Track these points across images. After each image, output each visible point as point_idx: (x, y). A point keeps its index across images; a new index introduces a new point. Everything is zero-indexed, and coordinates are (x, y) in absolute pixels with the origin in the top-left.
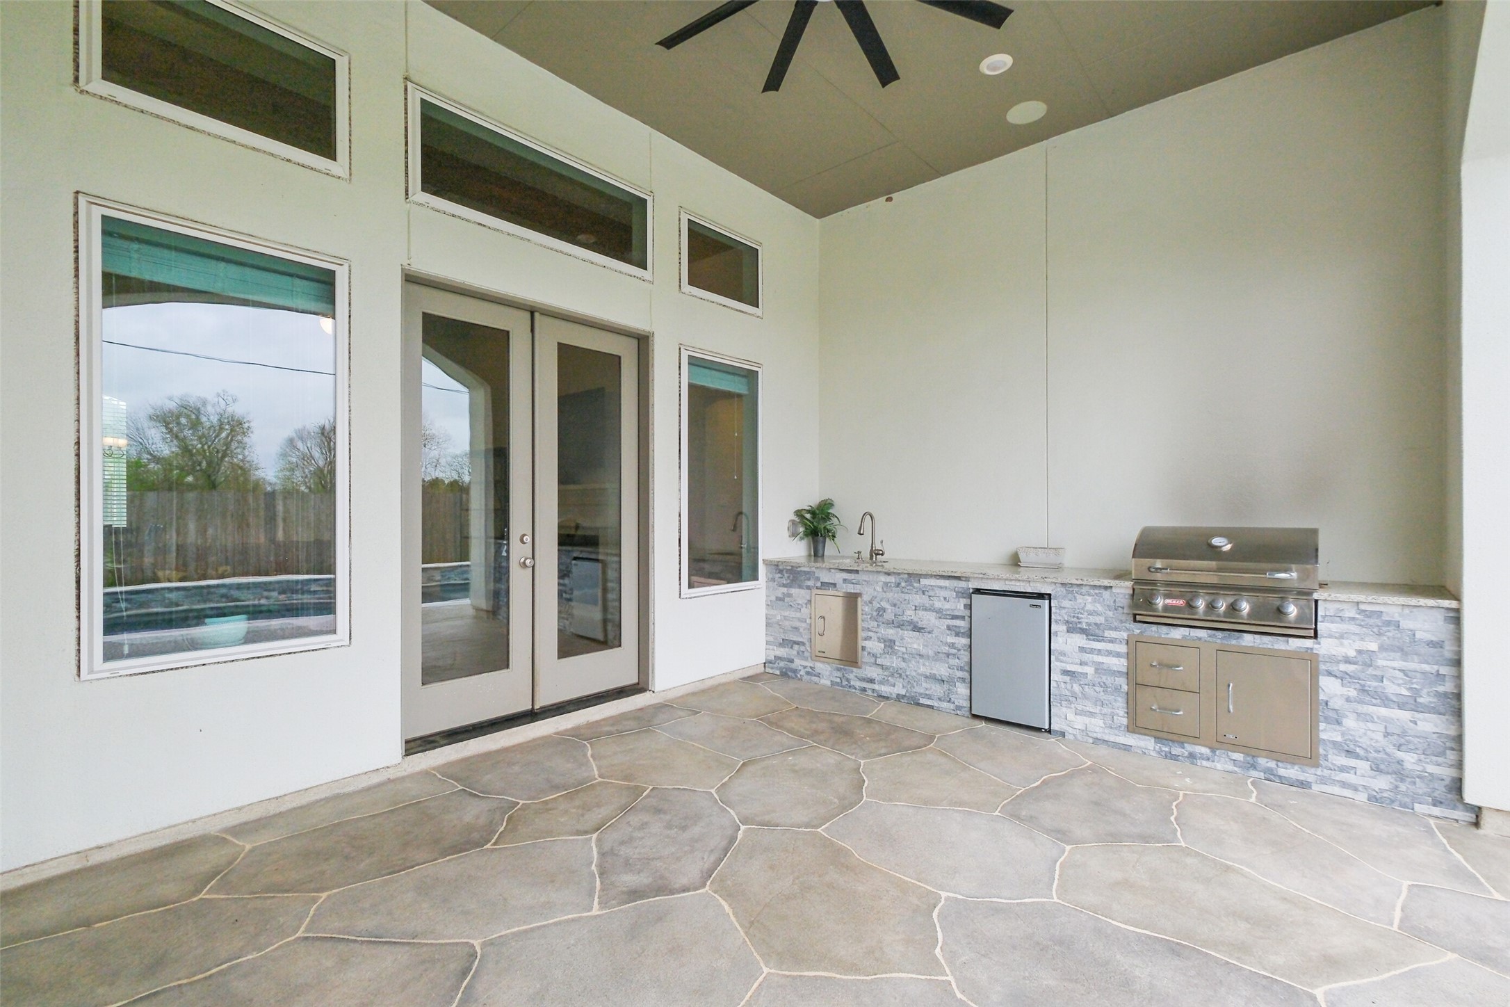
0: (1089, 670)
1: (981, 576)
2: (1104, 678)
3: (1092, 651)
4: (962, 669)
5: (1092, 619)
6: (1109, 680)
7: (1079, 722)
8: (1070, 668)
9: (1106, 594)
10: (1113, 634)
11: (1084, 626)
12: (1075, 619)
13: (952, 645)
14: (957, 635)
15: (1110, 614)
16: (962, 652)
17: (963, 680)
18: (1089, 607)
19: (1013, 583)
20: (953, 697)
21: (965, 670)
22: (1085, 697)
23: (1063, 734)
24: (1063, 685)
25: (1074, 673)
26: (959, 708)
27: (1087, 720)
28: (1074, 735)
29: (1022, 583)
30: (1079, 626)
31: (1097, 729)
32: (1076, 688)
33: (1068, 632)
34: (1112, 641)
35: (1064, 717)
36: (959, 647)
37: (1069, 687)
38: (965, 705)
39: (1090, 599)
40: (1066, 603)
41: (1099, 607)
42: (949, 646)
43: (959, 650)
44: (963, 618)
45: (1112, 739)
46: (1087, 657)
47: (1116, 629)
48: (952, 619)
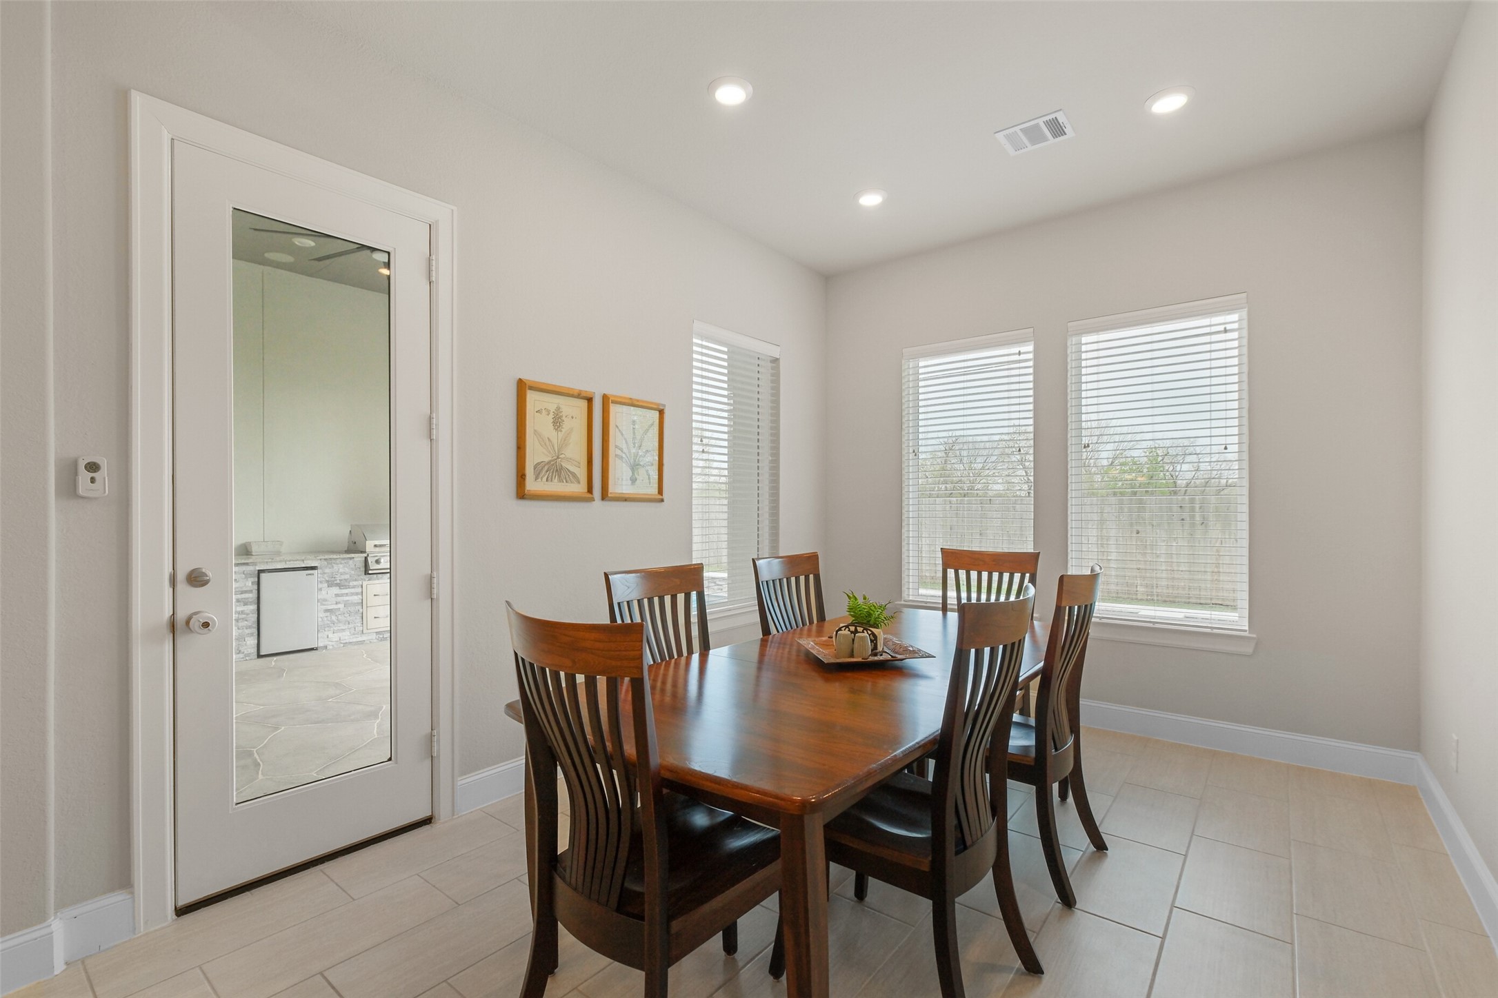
0: (341, 606)
1: (270, 560)
2: (349, 608)
3: (342, 595)
4: (250, 627)
5: (343, 577)
6: (352, 609)
7: (335, 637)
8: (330, 607)
9: (351, 562)
10: (355, 583)
11: (338, 582)
12: (333, 579)
13: (242, 612)
14: (245, 604)
15: (353, 572)
16: (251, 615)
17: (252, 634)
18: (341, 570)
19: (292, 562)
20: (242, 649)
21: (254, 628)
22: (339, 621)
23: (326, 647)
24: (325, 619)
25: (332, 609)
26: (248, 655)
27: (340, 634)
28: (333, 645)
29: (298, 562)
30: (335, 582)
31: (346, 638)
32: (334, 618)
33: (328, 587)
34: (354, 587)
35: (326, 637)
36: (248, 612)
37: (329, 618)
38: (252, 651)
39: (341, 566)
40: (327, 571)
41: (347, 570)
42: (239, 613)
43: (248, 614)
44: (251, 591)
45: (355, 640)
46: (339, 599)
47: (356, 580)
48: (242, 593)
